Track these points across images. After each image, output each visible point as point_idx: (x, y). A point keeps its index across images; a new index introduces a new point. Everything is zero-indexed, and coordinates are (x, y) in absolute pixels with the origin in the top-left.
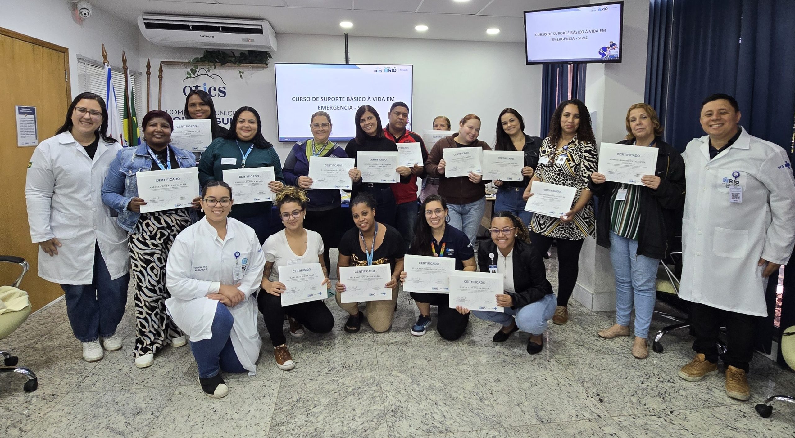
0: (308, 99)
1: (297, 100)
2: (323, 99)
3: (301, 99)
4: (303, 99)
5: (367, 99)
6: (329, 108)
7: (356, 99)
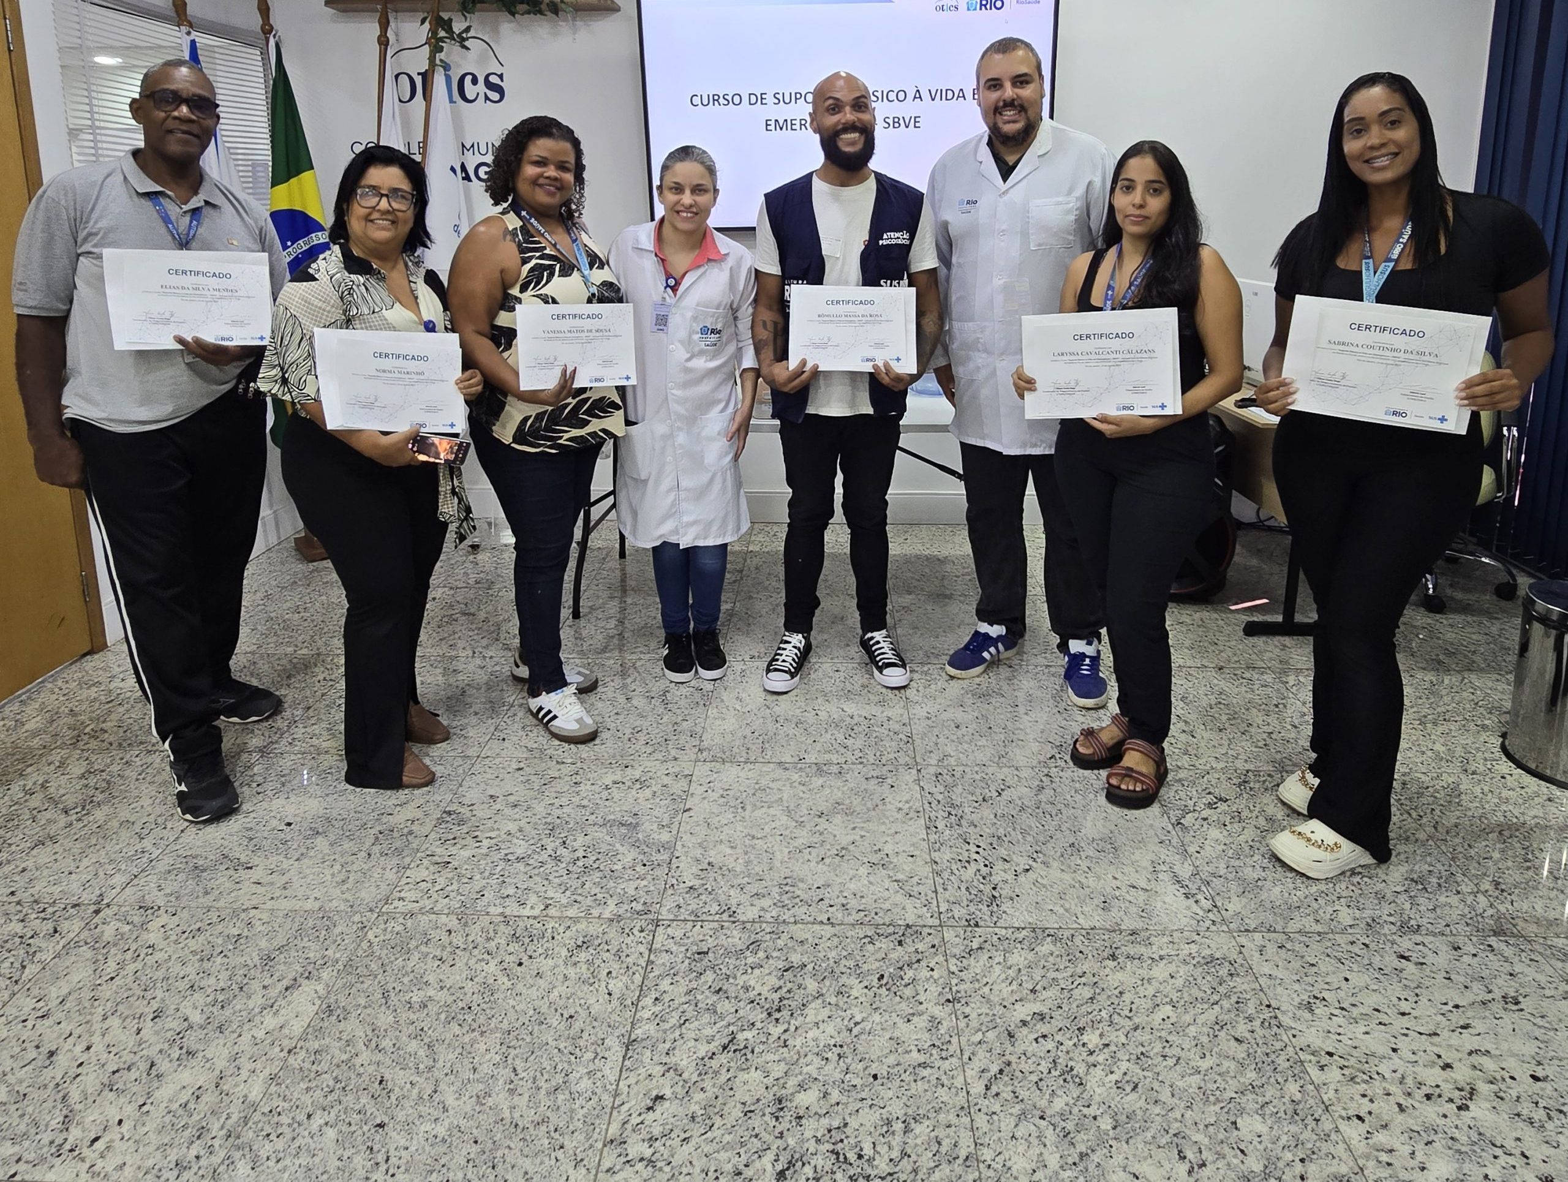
0: (737, 99)
1: (705, 102)
2: (778, 99)
3: (715, 99)
4: (722, 101)
5: (910, 96)
6: (797, 127)
7: (879, 94)
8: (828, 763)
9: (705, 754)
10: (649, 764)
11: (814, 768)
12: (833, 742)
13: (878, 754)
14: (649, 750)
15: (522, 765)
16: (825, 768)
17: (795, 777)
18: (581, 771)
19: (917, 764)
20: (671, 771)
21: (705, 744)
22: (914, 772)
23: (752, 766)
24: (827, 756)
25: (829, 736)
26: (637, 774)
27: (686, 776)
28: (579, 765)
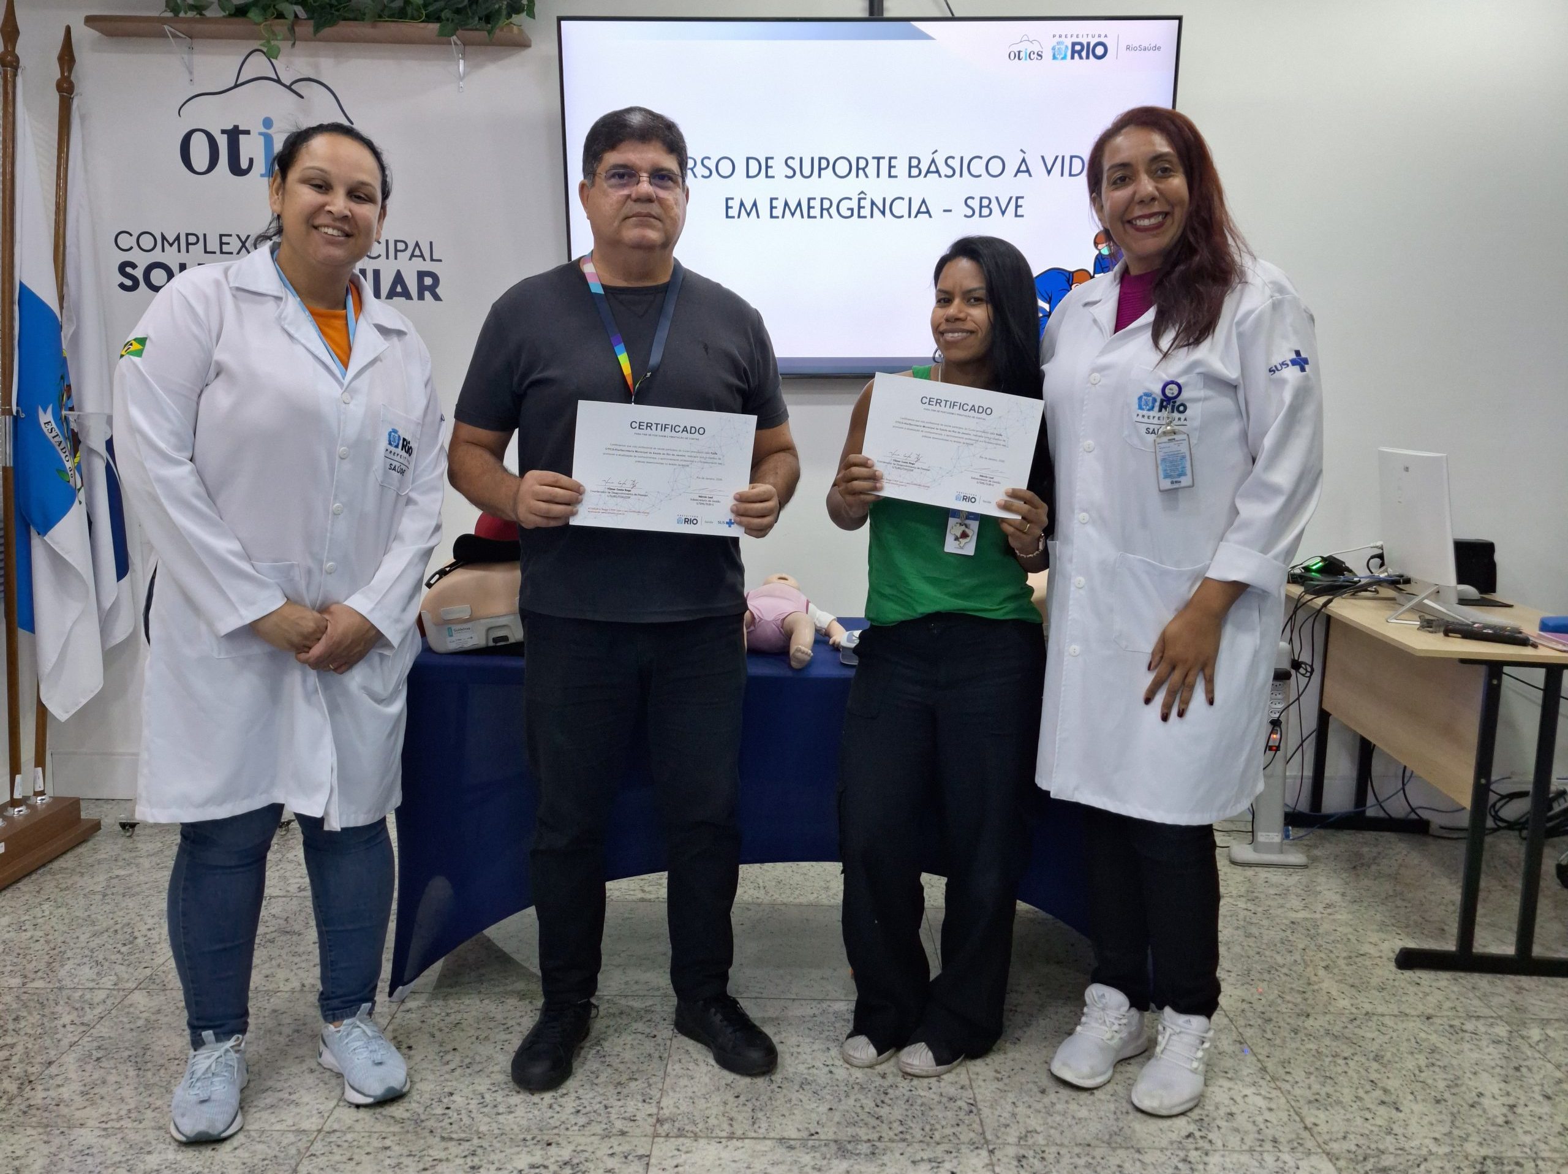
8: (855, 1140)
9: (666, 1126)
10: (582, 1140)
11: (834, 1147)
12: (859, 1110)
13: (927, 1128)
14: (582, 1120)
15: (388, 1143)
16: (849, 1147)
17: (806, 1159)
18: (479, 1151)
19: (987, 1142)
20: (617, 1149)
21: (666, 1113)
22: (984, 1153)
23: (739, 1144)
24: (851, 1131)
25: (851, 1102)
26: (566, 1153)
27: (640, 1157)
28: (476, 1141)
